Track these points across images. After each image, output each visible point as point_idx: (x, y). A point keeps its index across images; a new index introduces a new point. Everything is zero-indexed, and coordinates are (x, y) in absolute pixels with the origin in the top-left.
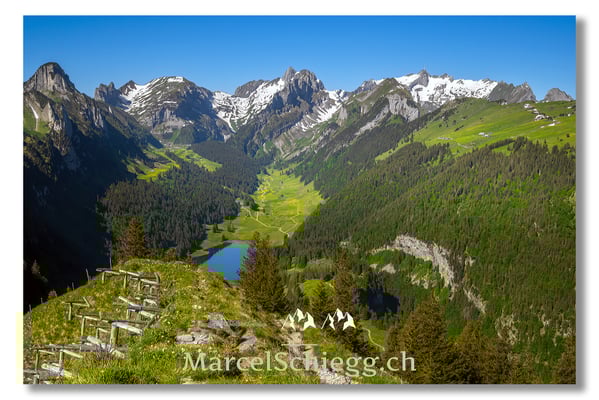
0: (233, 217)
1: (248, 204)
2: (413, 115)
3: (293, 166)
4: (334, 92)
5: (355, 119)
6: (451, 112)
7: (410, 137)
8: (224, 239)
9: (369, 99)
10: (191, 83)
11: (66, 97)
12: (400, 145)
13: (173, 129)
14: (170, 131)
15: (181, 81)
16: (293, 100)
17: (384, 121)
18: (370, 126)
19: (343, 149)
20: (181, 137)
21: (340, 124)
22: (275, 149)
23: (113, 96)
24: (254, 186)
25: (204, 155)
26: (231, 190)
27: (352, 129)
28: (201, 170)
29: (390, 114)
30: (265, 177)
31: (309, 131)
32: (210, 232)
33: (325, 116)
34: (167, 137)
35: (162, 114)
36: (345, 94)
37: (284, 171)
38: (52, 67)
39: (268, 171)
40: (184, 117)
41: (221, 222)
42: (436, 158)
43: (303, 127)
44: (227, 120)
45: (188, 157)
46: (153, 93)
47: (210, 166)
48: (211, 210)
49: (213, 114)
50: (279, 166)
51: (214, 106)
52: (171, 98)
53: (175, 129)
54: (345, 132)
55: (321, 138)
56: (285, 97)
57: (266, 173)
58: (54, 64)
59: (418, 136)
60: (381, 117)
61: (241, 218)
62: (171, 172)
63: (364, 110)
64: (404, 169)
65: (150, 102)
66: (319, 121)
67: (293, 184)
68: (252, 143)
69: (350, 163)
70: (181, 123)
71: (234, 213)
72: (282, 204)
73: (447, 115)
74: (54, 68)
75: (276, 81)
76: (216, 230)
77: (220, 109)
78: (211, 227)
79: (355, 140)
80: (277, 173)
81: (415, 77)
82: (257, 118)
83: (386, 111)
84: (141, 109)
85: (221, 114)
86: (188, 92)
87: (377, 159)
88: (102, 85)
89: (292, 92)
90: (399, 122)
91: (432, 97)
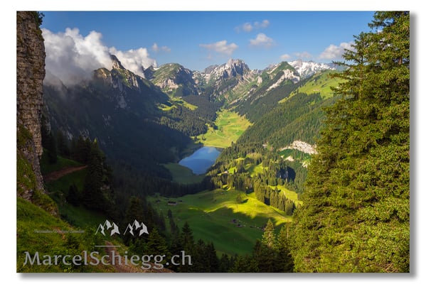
0: (205, 132)
1: (212, 126)
3: (234, 107)
5: (266, 82)
6: (319, 77)
7: (296, 91)
8: (200, 144)
9: (273, 72)
10: (181, 66)
12: (292, 95)
14: (171, 90)
16: (234, 74)
17: (282, 83)
18: (274, 86)
19: (261, 98)
20: (177, 93)
21: (258, 85)
22: (225, 99)
24: (215, 117)
25: (188, 103)
26: (203, 119)
27: (265, 87)
28: (188, 109)
30: (220, 113)
34: (170, 93)
35: (167, 81)
36: (260, 71)
37: (230, 110)
40: (178, 84)
41: (198, 135)
42: (313, 101)
43: (239, 87)
47: (192, 107)
48: (193, 128)
49: (193, 81)
50: (227, 107)
51: (193, 78)
52: (171, 74)
53: (173, 89)
54: (261, 89)
55: (249, 93)
56: (229, 72)
57: (220, 111)
59: (301, 90)
60: (280, 81)
61: (209, 133)
62: (172, 110)
63: (271, 78)
67: (234, 116)
68: (213, 96)
70: (177, 86)
71: (205, 131)
73: (316, 79)
75: (224, 65)
76: (196, 139)
77: (196, 79)
78: (194, 137)
79: (267, 93)
80: (226, 110)
81: (295, 62)
82: (215, 83)
83: (283, 77)
85: (197, 82)
86: (180, 71)
87: (279, 102)
89: (233, 70)
90: (290, 83)
91: (304, 72)
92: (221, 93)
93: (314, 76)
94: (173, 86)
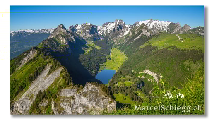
0: (106, 62)
1: (108, 58)
2: (148, 34)
3: (119, 47)
4: (128, 25)
5: (134, 35)
6: (158, 35)
8: (104, 68)
9: (137, 30)
10: (92, 25)
11: (66, 34)
12: (146, 44)
13: (89, 37)
14: (88, 38)
15: (90, 24)
16: (118, 30)
17: (141, 36)
18: (138, 38)
19: (131, 44)
20: (90, 39)
21: (130, 36)
22: (114, 42)
23: (73, 29)
24: (109, 53)
25: (97, 45)
26: (104, 55)
27: (133, 38)
28: (97, 49)
29: (143, 34)
30: (112, 50)
31: (122, 37)
32: (101, 66)
33: (126, 33)
34: (87, 39)
35: (85, 34)
36: (131, 26)
37: (116, 48)
38: (61, 26)
39: (112, 48)
40: (91, 34)
41: (103, 63)
42: (154, 50)
43: (120, 36)
44: (101, 34)
45: (93, 45)
46: (83, 28)
47: (99, 48)
48: (101, 60)
49: (97, 32)
50: (115, 47)
51: (98, 30)
52: (88, 29)
54: (131, 39)
55: (126, 40)
56: (116, 29)
58: (62, 25)
59: (150, 41)
62: (90, 51)
63: (136, 33)
64: (146, 52)
65: (82, 30)
66: (125, 35)
67: (119, 52)
68: (108, 41)
69: (133, 48)
70: (90, 36)
72: (117, 58)
74: (62, 26)
75: (113, 23)
76: (102, 66)
77: (99, 31)
78: (101, 65)
79: (134, 41)
80: (114, 49)
81: (149, 21)
82: (109, 34)
84: (80, 32)
86: (92, 28)
87: (140, 47)
88: (70, 26)
89: (118, 27)
90: (145, 37)
91: (153, 26)
92: (112, 40)
94: (89, 35)
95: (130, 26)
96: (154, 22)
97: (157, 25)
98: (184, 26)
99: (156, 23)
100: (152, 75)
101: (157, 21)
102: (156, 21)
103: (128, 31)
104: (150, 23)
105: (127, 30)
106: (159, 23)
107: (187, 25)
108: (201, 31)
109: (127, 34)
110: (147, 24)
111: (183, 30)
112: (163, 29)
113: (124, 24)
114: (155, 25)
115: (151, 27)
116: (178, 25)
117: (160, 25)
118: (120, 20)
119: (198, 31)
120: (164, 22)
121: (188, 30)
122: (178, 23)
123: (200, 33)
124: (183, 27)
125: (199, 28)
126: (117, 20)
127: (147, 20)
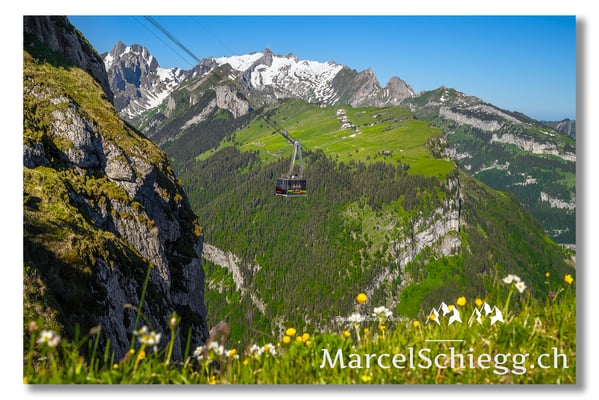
2: (242, 108)
4: (170, 71)
5: (183, 110)
6: (273, 112)
7: (232, 136)
9: (199, 88)
12: (224, 144)
16: (121, 86)
17: (211, 116)
18: (196, 119)
19: (168, 144)
21: (167, 115)
27: (179, 121)
29: (217, 107)
31: (137, 118)
33: (155, 102)
36: (181, 73)
42: (246, 165)
43: (130, 113)
54: (171, 123)
59: (240, 134)
60: (207, 111)
63: (193, 101)
64: (215, 175)
66: (148, 107)
73: (269, 115)
75: (104, 56)
79: (181, 134)
81: (258, 56)
83: (212, 104)
87: (197, 158)
89: (118, 75)
90: (225, 117)
91: (275, 80)
93: (266, 110)
95: (177, 73)
96: (278, 62)
97: (291, 74)
98: (389, 84)
99: (288, 67)
100: (225, 265)
101: (292, 59)
102: (288, 57)
103: (164, 94)
104: (261, 66)
105: (162, 87)
106: (297, 67)
107: (399, 80)
108: (447, 103)
109: (160, 106)
110: (250, 71)
111: (386, 99)
112: (312, 91)
113: (155, 64)
114: (282, 75)
115: (268, 81)
116: (366, 78)
117: (303, 75)
118: (135, 48)
119: (435, 104)
120: (316, 63)
121: (404, 98)
122: (368, 70)
123: (441, 112)
124: (386, 89)
125: (440, 92)
126: (123, 47)
127: (251, 54)
